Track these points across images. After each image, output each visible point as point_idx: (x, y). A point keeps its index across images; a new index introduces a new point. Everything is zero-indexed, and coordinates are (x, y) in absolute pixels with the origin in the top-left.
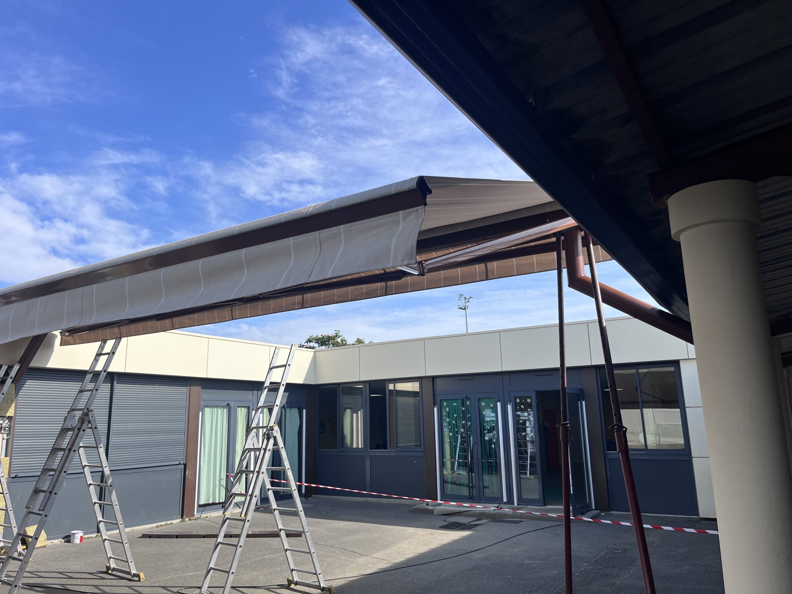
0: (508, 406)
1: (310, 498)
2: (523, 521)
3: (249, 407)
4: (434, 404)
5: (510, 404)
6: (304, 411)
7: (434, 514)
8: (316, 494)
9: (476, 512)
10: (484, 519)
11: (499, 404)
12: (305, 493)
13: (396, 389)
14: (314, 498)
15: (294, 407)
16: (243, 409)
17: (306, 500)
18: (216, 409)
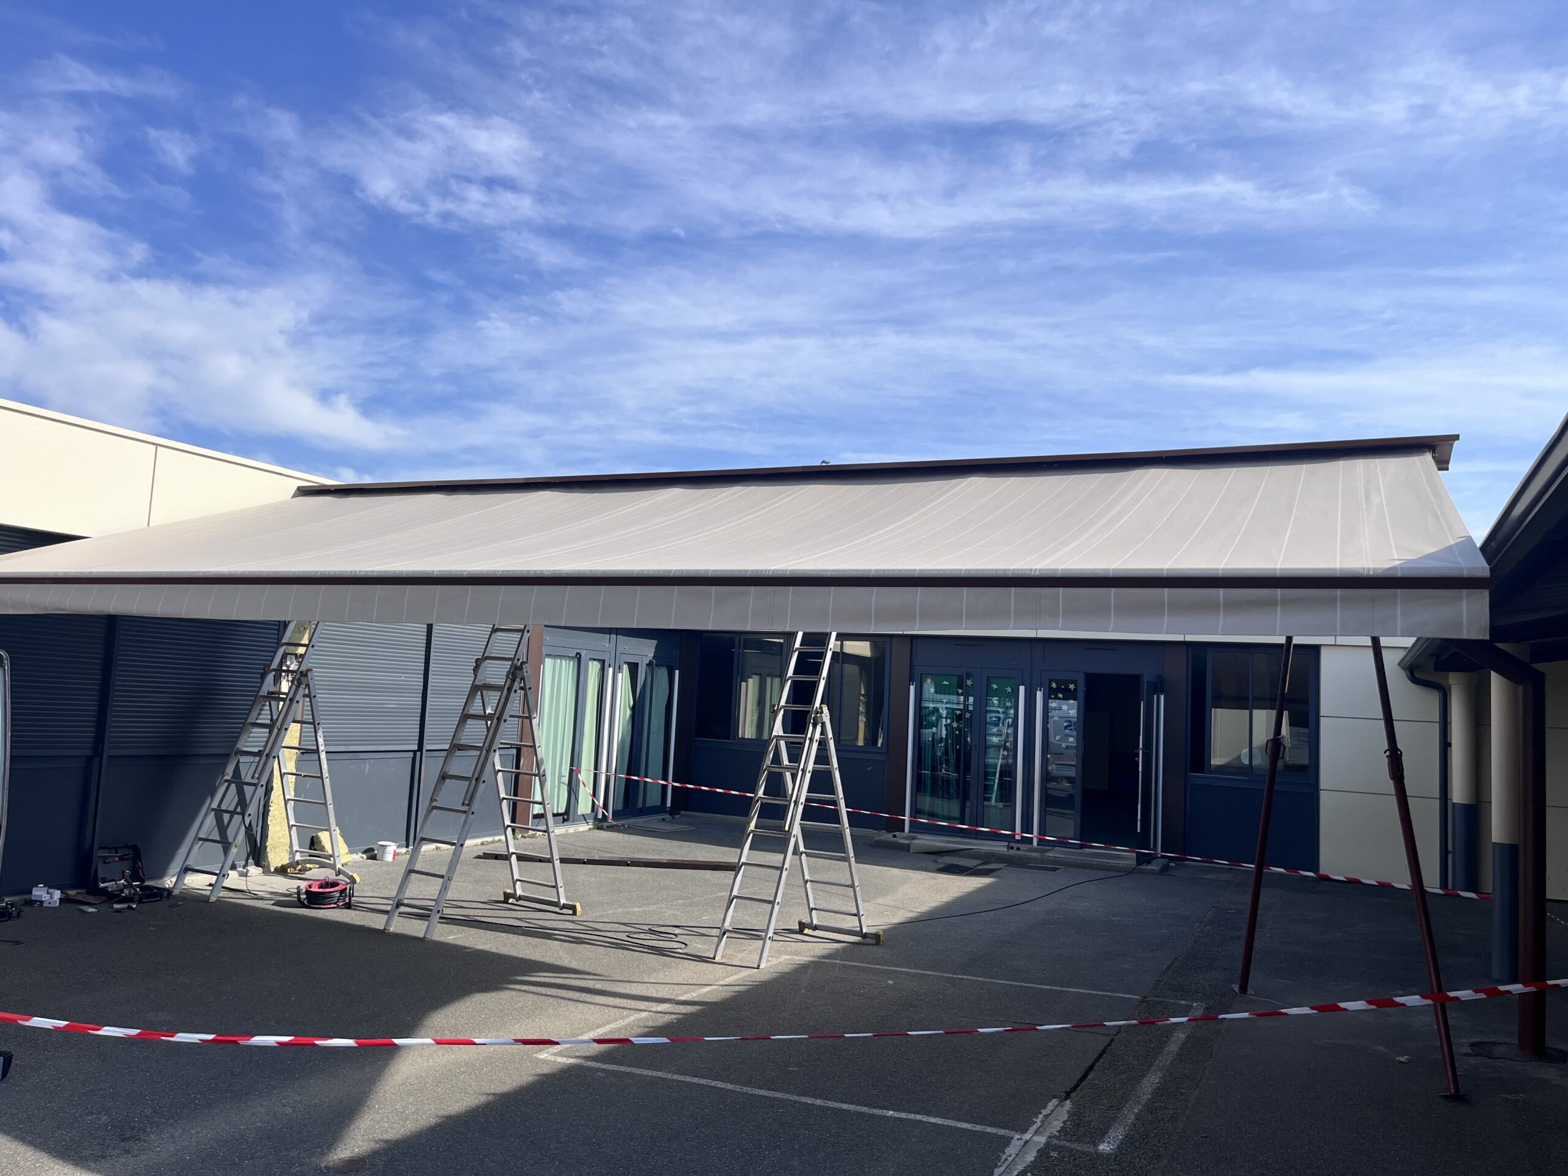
0: (1037, 692)
1: (677, 816)
2: (1059, 869)
3: (604, 660)
4: (911, 680)
5: (1040, 690)
6: (677, 672)
7: (911, 851)
8: (687, 811)
9: (981, 852)
10: (993, 863)
11: (1022, 689)
12: (670, 807)
13: (844, 651)
14: (683, 816)
15: (663, 666)
16: (595, 662)
17: (673, 818)
18: (559, 660)
